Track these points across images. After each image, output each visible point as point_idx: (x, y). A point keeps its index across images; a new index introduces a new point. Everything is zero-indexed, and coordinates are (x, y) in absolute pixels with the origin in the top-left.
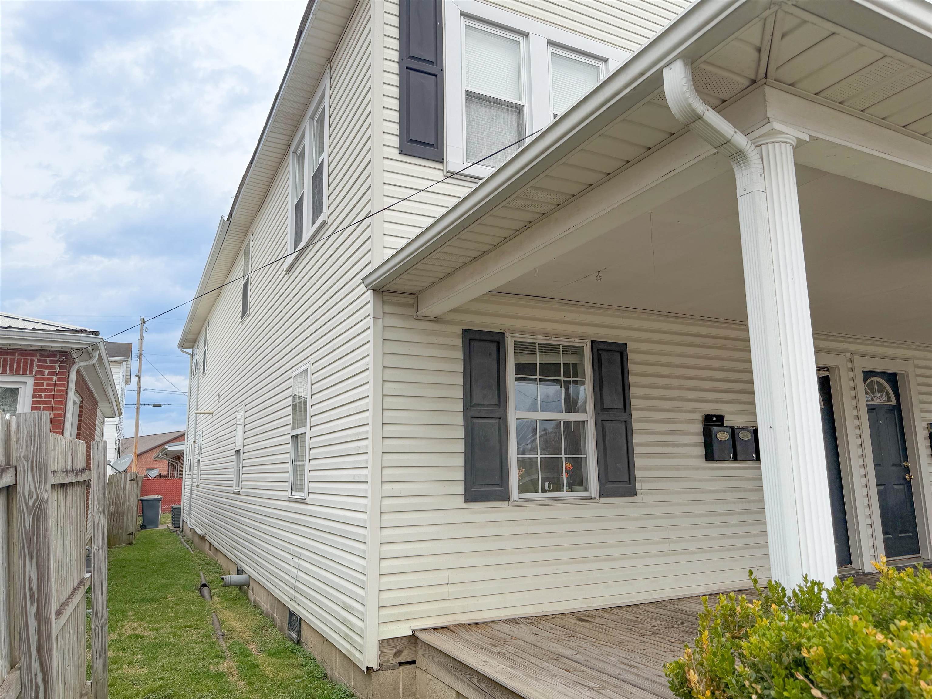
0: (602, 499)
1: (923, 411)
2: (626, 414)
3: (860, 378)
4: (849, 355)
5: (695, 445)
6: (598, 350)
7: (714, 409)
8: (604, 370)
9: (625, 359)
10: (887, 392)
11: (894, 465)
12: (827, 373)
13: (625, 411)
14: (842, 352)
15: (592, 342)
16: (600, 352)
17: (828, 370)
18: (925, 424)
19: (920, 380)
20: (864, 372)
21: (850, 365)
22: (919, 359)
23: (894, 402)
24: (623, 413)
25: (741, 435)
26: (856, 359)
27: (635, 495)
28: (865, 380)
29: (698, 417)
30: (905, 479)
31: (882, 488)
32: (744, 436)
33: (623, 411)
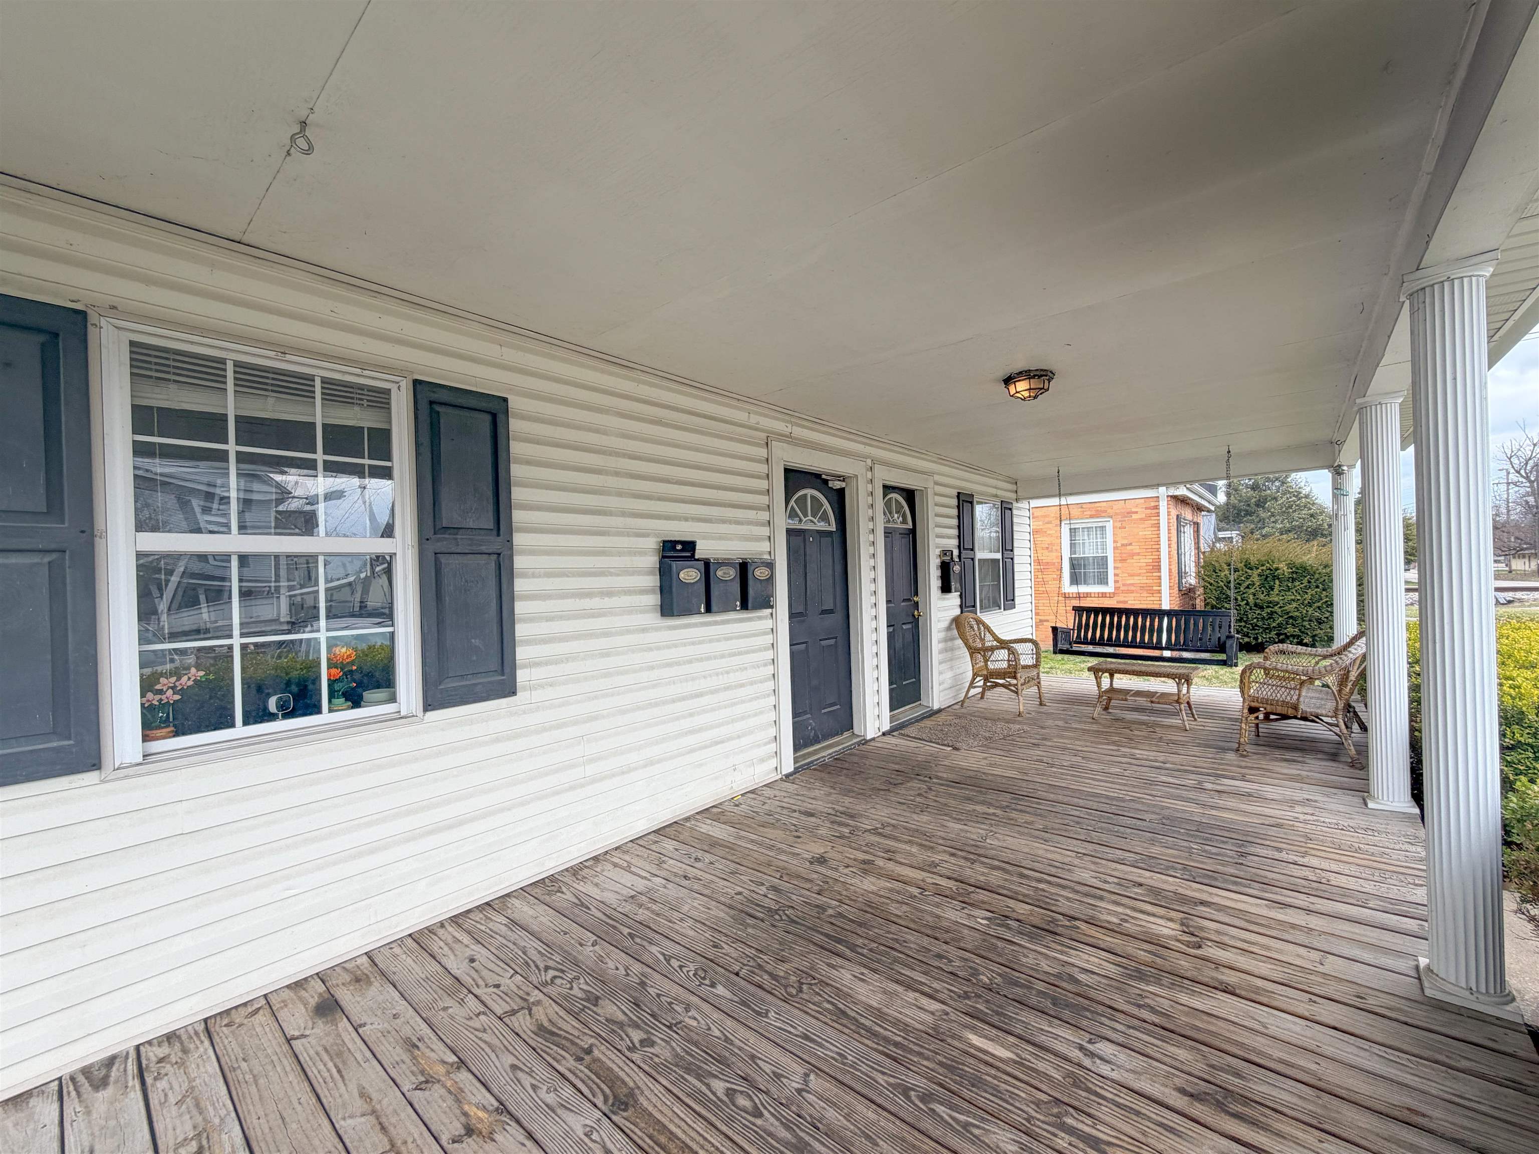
0: (429, 714)
1: (938, 536)
2: (499, 539)
3: (879, 492)
4: (869, 462)
5: (643, 592)
6: (431, 403)
7: (680, 531)
8: (445, 446)
9: (501, 430)
10: (904, 513)
11: (904, 600)
12: (843, 485)
13: (498, 535)
14: (861, 457)
15: (416, 382)
16: (437, 408)
17: (844, 481)
18: (938, 551)
19: (938, 499)
20: (885, 487)
21: (869, 475)
22: (938, 474)
23: (910, 526)
24: (492, 538)
25: (719, 573)
26: (877, 467)
27: (514, 693)
28: (885, 496)
29: (652, 544)
30: (914, 616)
31: (891, 629)
32: (724, 573)
33: (495, 532)
